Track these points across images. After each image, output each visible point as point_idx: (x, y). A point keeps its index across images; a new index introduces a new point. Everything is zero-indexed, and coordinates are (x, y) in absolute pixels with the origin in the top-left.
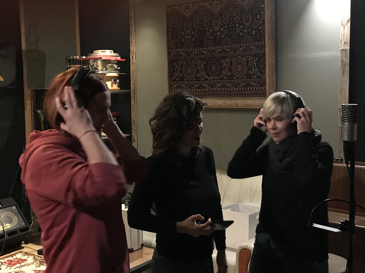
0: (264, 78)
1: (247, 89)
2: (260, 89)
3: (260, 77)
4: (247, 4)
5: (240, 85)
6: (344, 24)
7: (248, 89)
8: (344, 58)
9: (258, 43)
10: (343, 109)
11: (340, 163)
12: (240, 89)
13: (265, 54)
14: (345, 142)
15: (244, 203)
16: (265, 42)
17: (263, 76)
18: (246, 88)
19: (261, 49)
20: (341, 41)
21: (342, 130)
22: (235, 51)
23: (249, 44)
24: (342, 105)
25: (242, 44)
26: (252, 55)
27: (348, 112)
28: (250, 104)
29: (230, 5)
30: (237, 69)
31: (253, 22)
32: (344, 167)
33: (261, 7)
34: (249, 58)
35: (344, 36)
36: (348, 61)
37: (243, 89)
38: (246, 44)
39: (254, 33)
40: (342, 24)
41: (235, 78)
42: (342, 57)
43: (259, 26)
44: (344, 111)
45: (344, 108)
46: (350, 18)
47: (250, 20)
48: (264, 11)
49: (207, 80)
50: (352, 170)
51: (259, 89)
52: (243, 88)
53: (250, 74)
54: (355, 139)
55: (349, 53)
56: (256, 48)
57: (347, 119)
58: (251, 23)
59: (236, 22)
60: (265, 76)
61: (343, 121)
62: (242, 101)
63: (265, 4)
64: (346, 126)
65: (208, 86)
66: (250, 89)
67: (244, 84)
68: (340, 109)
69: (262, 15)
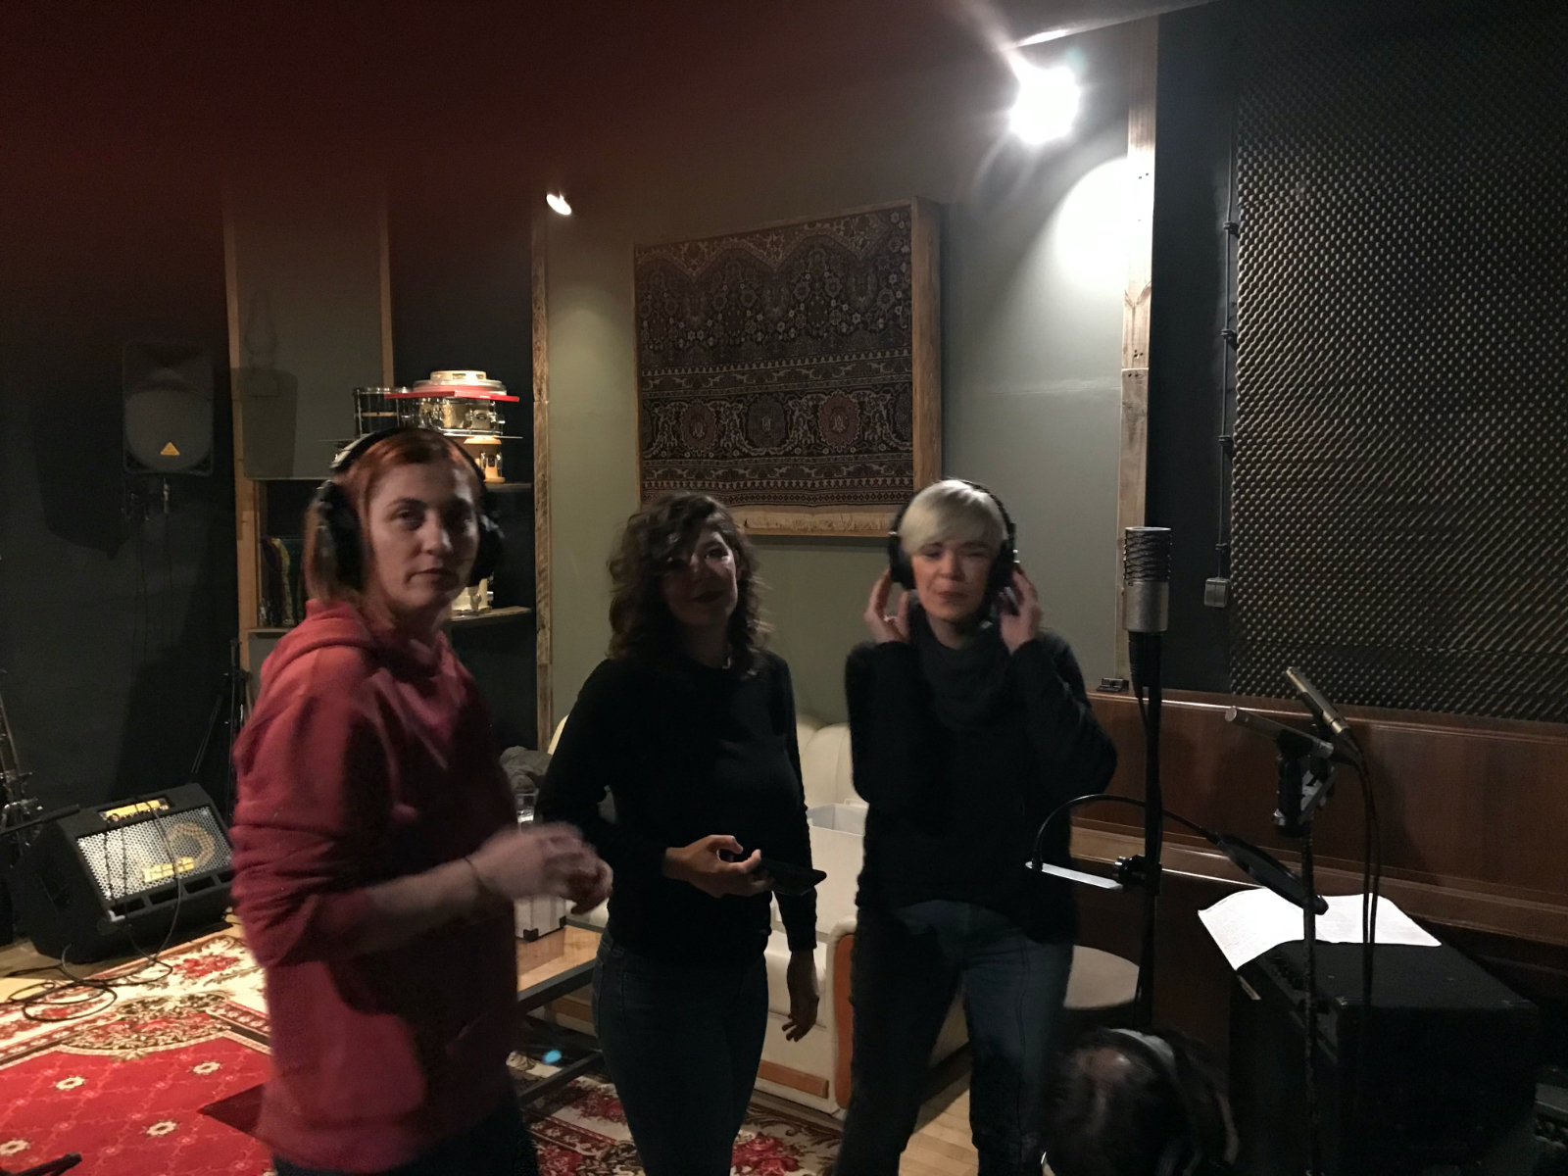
0: (908, 451)
1: (860, 481)
2: (897, 482)
3: (895, 450)
4: (860, 242)
5: (841, 471)
6: (1134, 300)
7: (864, 483)
8: (1133, 396)
9: (892, 354)
10: (1130, 543)
11: (1120, 692)
12: (841, 483)
13: (911, 384)
14: (1133, 635)
15: (848, 803)
16: (910, 352)
17: (905, 445)
18: (856, 480)
19: (899, 370)
20: (1126, 349)
21: (1125, 602)
22: (827, 375)
23: (867, 356)
24: (1127, 531)
25: (847, 357)
26: (874, 386)
27: (1142, 550)
28: (868, 525)
29: (812, 247)
30: (831, 426)
31: (877, 296)
32: (1130, 705)
33: (900, 251)
34: (864, 395)
35: (1133, 334)
36: (1143, 405)
37: (848, 483)
38: (859, 356)
39: (881, 326)
40: (1129, 302)
41: (826, 451)
42: (1127, 394)
43: (894, 306)
44: (1131, 546)
45: (1131, 539)
46: (1150, 285)
47: (869, 287)
48: (909, 263)
49: (747, 455)
50: (1154, 713)
51: (893, 481)
52: (848, 481)
53: (868, 441)
54: (1163, 627)
55: (1146, 383)
56: (885, 367)
57: (1139, 569)
58: (872, 296)
59: (830, 294)
60: (912, 446)
61: (1129, 574)
62: (847, 517)
63: (912, 243)
64: (1138, 590)
65: (751, 474)
66: (868, 481)
67: (851, 469)
68: (1120, 541)
69: (903, 274)
